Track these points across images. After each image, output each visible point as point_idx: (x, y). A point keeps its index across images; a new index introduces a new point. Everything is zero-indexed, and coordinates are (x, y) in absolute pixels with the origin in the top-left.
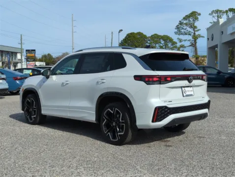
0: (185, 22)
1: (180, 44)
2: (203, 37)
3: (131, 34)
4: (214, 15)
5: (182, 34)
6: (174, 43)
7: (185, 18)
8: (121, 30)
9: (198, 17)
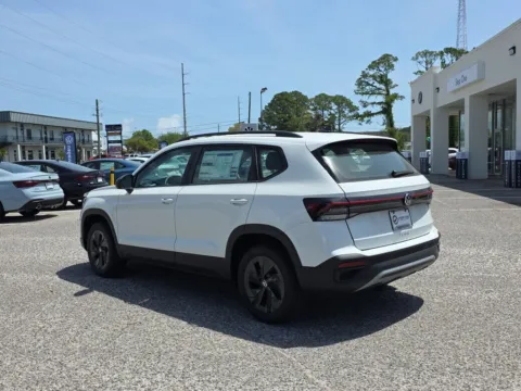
0: (371, 73)
1: (365, 110)
2: (402, 97)
3: (282, 94)
4: (420, 59)
5: (367, 93)
6: (353, 109)
7: (370, 67)
8: (264, 89)
9: (394, 63)
